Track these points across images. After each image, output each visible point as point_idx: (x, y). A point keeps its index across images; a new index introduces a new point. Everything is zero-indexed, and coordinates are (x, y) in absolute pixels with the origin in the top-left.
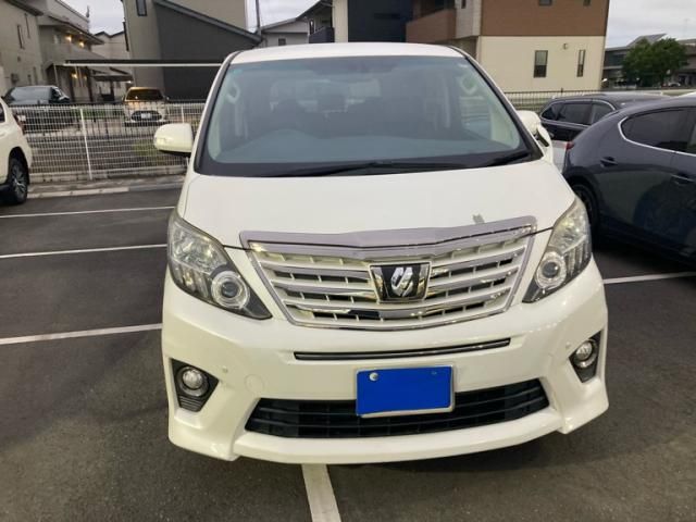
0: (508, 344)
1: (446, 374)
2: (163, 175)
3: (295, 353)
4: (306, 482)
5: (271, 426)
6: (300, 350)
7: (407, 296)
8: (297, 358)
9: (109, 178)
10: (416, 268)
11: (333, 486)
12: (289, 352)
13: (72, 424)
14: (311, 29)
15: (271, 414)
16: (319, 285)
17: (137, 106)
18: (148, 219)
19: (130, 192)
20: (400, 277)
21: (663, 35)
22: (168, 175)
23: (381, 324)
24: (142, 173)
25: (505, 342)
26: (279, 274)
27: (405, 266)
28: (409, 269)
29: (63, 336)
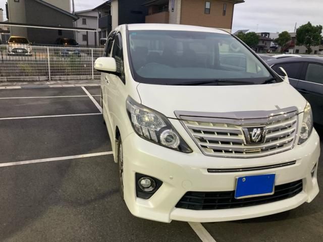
0: (295, 163)
1: (273, 177)
2: (37, 81)
3: (208, 169)
4: (195, 231)
5: (189, 204)
6: (210, 168)
7: (258, 142)
8: (209, 172)
9: (8, 81)
10: (262, 129)
11: (209, 232)
12: (205, 168)
13: (59, 208)
14: (100, 15)
15: (190, 199)
16: (216, 136)
17: (15, 46)
18: (40, 102)
19: (22, 89)
20: (255, 133)
21: (248, 30)
22: (39, 81)
23: (244, 155)
24: (26, 79)
25: (293, 162)
26: (195, 131)
27: (257, 128)
28: (259, 129)
29: (27, 162)
